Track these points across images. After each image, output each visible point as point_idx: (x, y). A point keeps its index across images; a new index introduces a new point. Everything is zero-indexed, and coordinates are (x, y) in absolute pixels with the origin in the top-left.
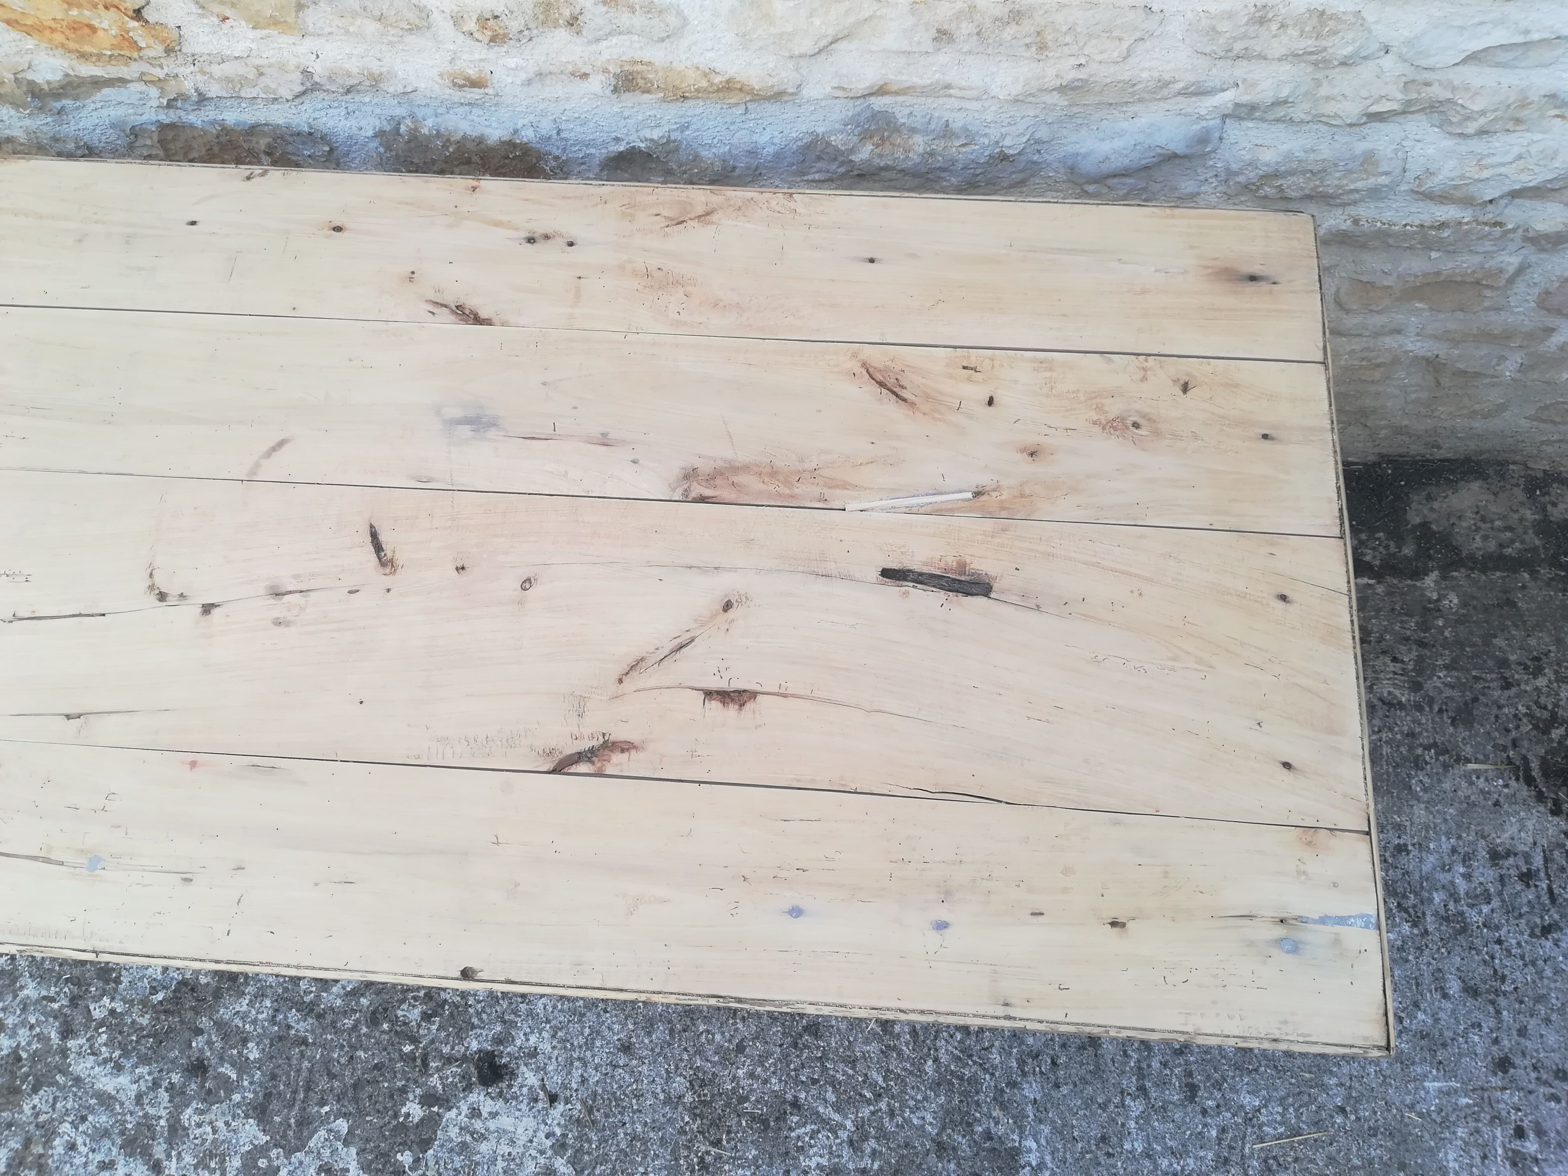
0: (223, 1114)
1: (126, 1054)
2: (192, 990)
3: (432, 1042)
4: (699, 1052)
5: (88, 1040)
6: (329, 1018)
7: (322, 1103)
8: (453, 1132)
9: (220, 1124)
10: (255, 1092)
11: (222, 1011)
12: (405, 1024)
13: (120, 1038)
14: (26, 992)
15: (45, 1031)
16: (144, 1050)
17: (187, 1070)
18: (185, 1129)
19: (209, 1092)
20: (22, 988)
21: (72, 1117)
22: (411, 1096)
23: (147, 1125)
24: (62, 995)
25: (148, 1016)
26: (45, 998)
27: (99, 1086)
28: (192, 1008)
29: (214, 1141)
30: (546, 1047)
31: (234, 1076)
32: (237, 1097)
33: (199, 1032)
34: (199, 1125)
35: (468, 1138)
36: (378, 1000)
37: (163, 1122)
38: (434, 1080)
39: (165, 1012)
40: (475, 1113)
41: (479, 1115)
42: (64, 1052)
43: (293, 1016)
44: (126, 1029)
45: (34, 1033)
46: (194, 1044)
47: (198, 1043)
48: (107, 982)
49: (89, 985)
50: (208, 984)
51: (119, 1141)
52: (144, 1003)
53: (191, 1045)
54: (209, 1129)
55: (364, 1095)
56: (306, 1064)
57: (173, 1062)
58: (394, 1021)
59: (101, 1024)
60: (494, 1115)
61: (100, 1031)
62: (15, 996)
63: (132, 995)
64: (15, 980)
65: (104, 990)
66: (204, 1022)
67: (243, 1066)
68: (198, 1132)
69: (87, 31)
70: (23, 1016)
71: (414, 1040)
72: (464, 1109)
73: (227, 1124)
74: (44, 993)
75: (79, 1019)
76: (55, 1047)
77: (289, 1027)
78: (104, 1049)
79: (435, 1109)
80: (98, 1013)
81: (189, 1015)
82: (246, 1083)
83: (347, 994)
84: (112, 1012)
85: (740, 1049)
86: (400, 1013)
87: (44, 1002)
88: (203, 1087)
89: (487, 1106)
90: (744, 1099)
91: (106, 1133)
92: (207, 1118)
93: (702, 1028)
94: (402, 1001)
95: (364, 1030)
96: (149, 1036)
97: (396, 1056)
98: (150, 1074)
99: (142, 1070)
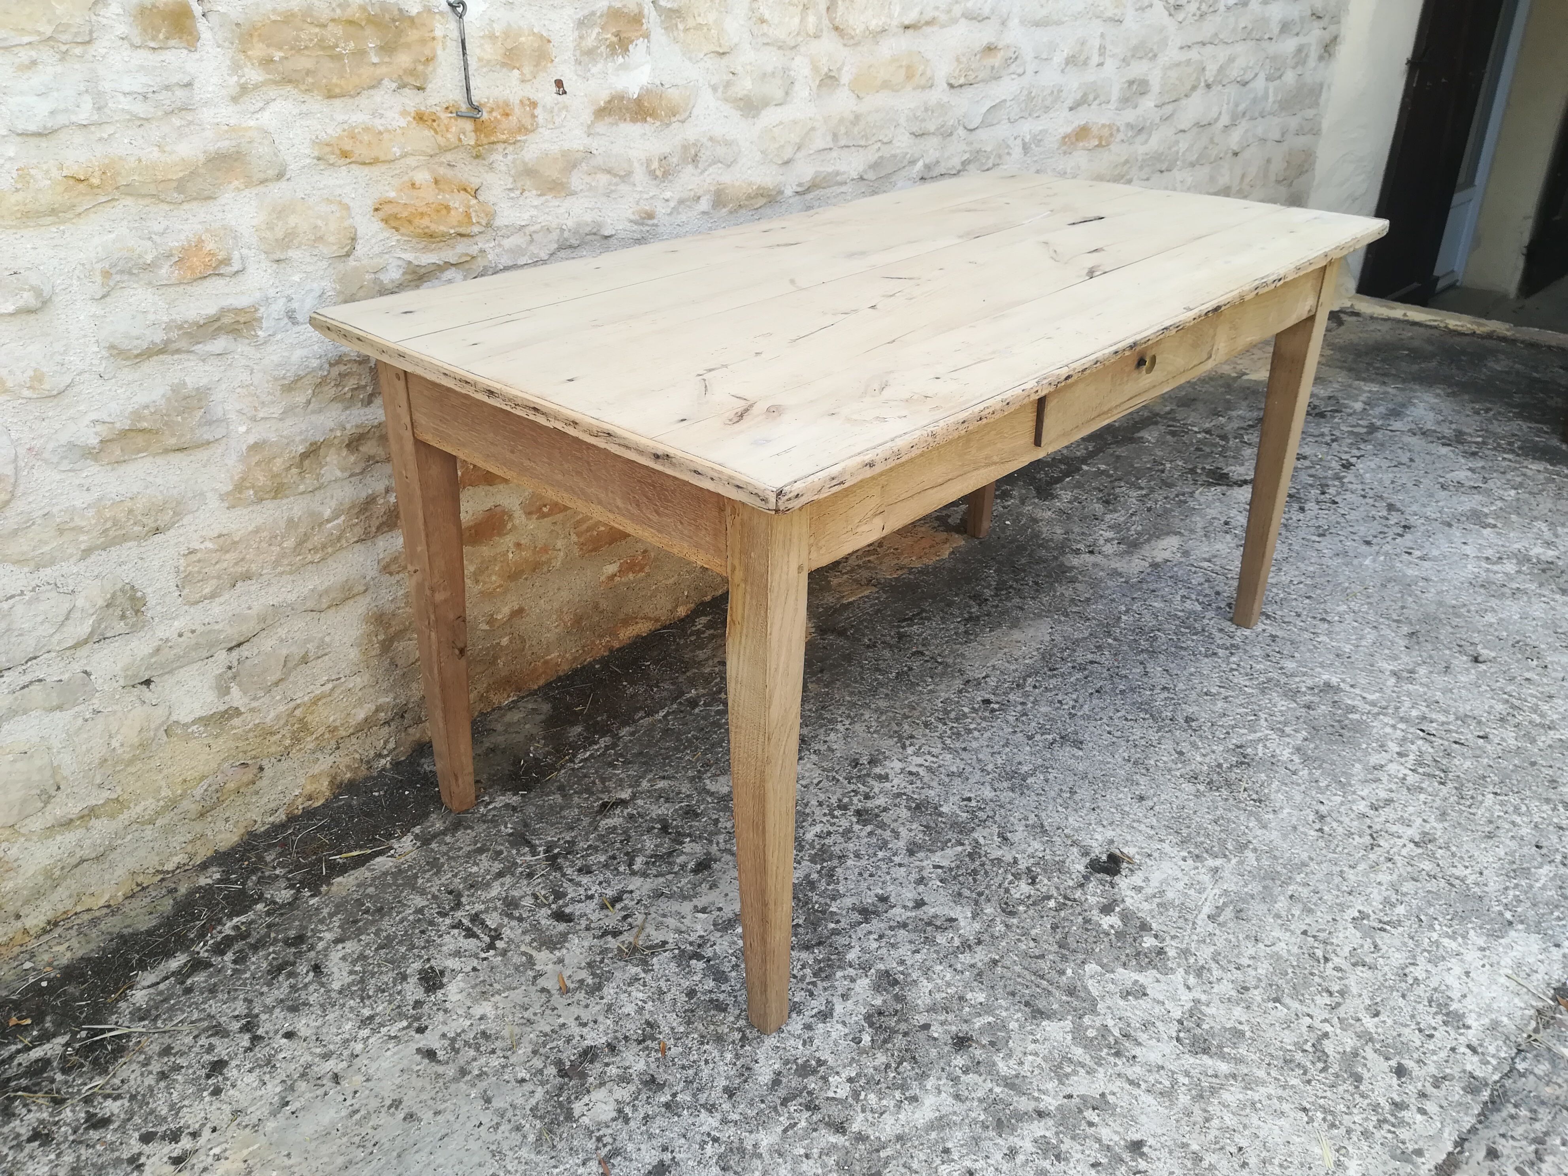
0: (1023, 1040)
1: (903, 1087)
2: (880, 1013)
3: (1058, 889)
4: (1170, 770)
5: (863, 1111)
6: (986, 937)
7: (1062, 972)
8: (1146, 906)
9: (1031, 1047)
10: (1019, 1010)
11: (919, 1002)
12: (1029, 897)
13: (883, 1086)
14: (764, 1143)
15: (822, 1145)
16: (912, 1074)
17: (957, 1051)
18: (1017, 1076)
19: (992, 1044)
20: (755, 1146)
21: (938, 1161)
22: (1095, 918)
23: (991, 1103)
24: (796, 1115)
25: (879, 1055)
26: (785, 1131)
27: (920, 1123)
28: (898, 1022)
29: (1045, 1059)
30: (1110, 834)
31: (991, 1019)
32: (1013, 1025)
33: (926, 1027)
34: (1021, 1063)
35: (1157, 900)
36: (994, 903)
37: (998, 1090)
38: (1092, 900)
39: (885, 1041)
40: (1138, 889)
41: (1142, 888)
42: (860, 1138)
43: (965, 958)
44: (877, 1078)
45: (816, 1156)
46: (936, 1035)
47: (936, 1031)
48: (814, 1072)
49: (805, 1087)
50: (885, 1001)
51: (992, 1133)
52: (862, 1052)
53: (935, 1039)
54: (1030, 1058)
55: (1074, 945)
56: (1018, 969)
57: (940, 1056)
58: (1021, 902)
59: (856, 1095)
60: (1146, 880)
61: (862, 1097)
62: (760, 1156)
63: (846, 1057)
64: (742, 1151)
65: (822, 1078)
66: (921, 1019)
67: (985, 1009)
68: (1026, 1067)
69: (444, 212)
70: (789, 1159)
71: (1049, 898)
72: (1129, 893)
73: (1035, 1041)
74: (779, 1129)
75: (835, 1111)
76: (847, 1144)
77: (972, 966)
78: (884, 1102)
79: (1117, 909)
80: (843, 1091)
81: (903, 1027)
82: (1004, 1014)
83: (973, 918)
84: (850, 1080)
85: (1181, 753)
86: (1017, 896)
87: (790, 1133)
88: (984, 1046)
89: (1137, 879)
90: (1220, 766)
91: (976, 1140)
92: (1018, 1054)
93: (1152, 762)
94: (1007, 891)
95: (1015, 921)
96: (900, 1064)
97: (1053, 913)
98: (939, 1079)
99: (930, 1083)
